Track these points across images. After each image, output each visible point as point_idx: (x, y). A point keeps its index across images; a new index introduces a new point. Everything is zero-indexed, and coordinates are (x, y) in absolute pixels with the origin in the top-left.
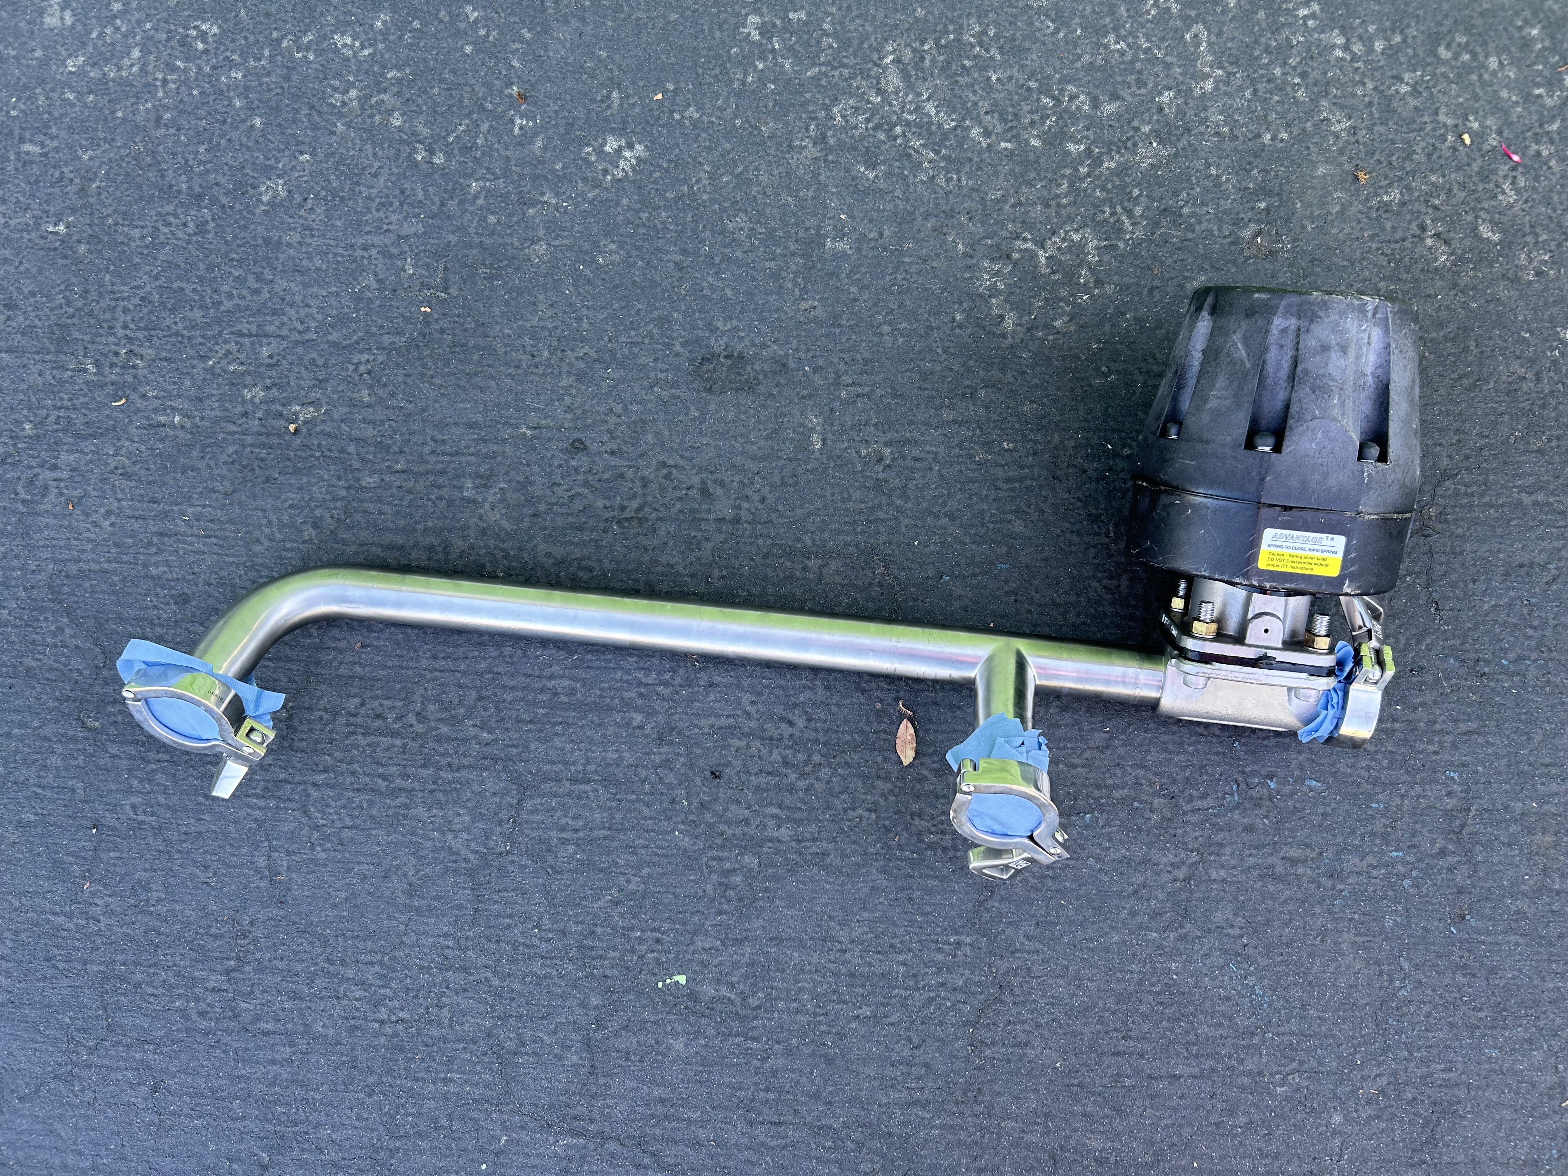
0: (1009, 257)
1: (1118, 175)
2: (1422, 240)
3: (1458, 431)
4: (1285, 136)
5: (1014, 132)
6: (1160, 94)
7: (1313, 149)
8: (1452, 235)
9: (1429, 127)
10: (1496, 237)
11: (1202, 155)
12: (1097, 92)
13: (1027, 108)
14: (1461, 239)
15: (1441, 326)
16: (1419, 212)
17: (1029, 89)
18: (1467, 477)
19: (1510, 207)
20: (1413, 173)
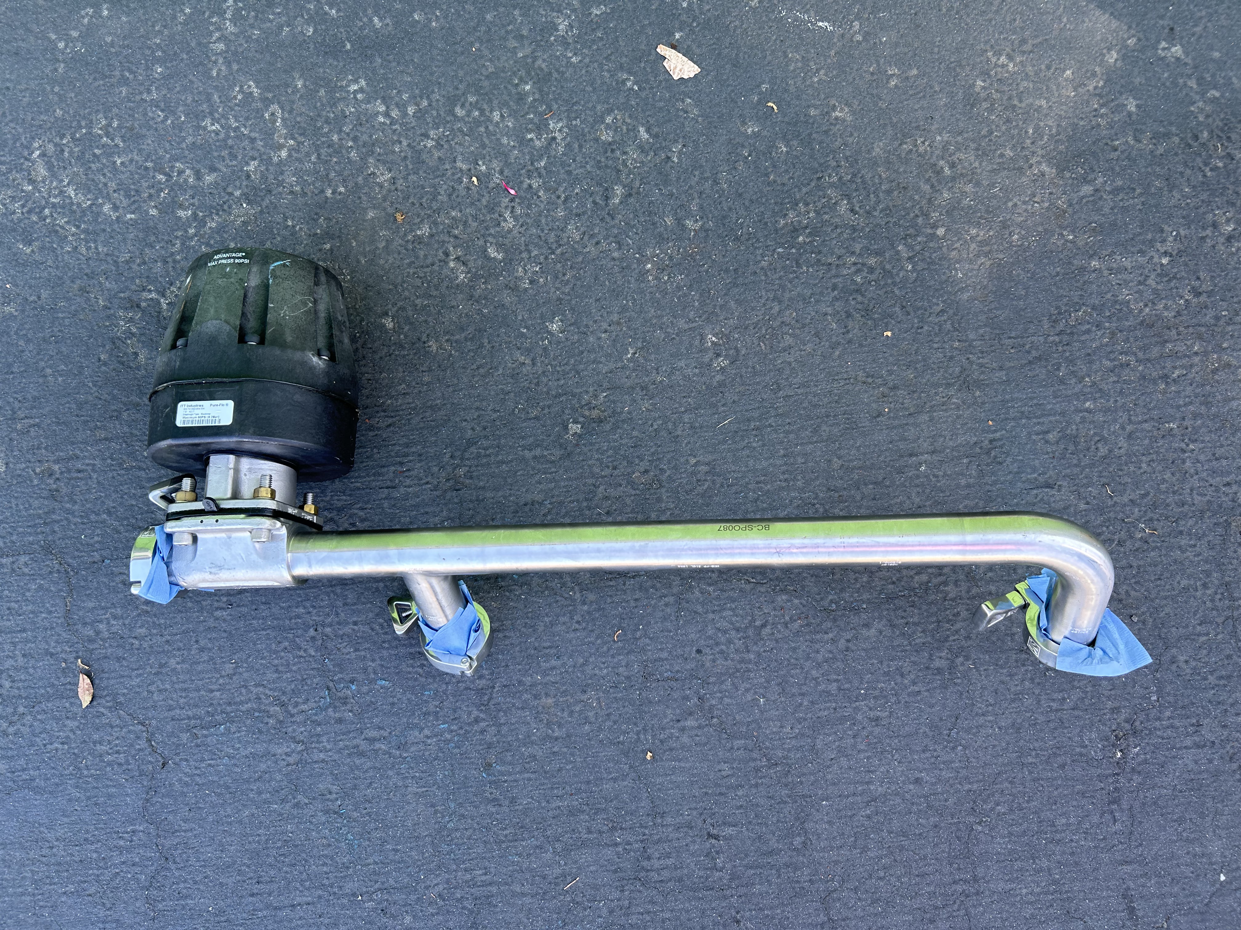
0: (138, 306)
1: (218, 233)
2: (446, 263)
3: (477, 409)
4: (342, 189)
5: (136, 205)
6: (247, 164)
7: (364, 198)
8: (468, 257)
9: (449, 173)
10: (500, 257)
11: (282, 210)
12: (198, 166)
13: (145, 185)
14: (475, 260)
15: (462, 329)
16: (443, 242)
17: (146, 169)
18: (485, 443)
19: (510, 231)
20: (438, 211)
